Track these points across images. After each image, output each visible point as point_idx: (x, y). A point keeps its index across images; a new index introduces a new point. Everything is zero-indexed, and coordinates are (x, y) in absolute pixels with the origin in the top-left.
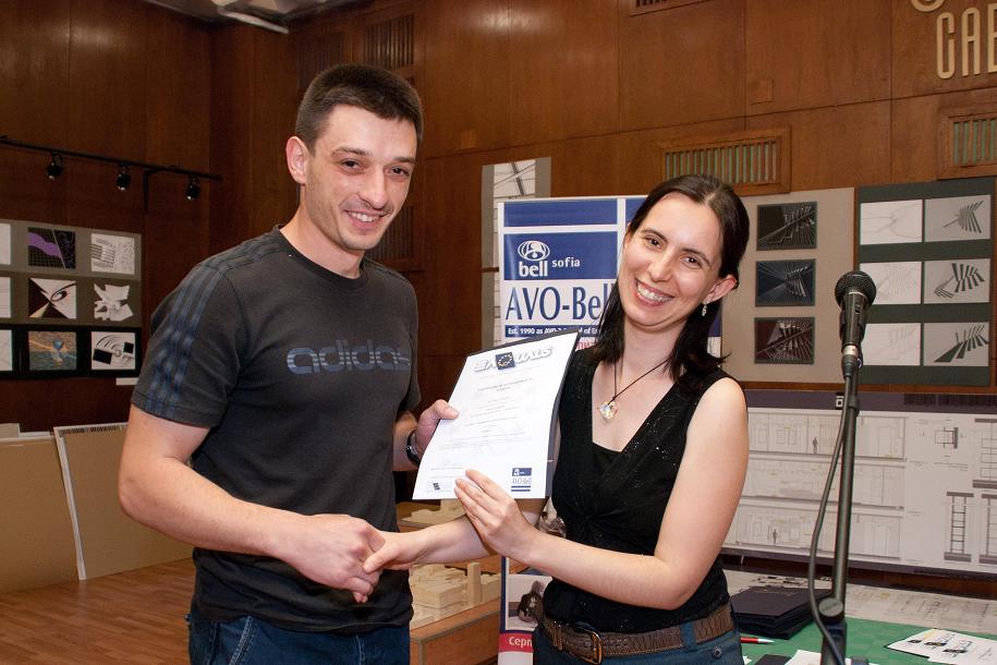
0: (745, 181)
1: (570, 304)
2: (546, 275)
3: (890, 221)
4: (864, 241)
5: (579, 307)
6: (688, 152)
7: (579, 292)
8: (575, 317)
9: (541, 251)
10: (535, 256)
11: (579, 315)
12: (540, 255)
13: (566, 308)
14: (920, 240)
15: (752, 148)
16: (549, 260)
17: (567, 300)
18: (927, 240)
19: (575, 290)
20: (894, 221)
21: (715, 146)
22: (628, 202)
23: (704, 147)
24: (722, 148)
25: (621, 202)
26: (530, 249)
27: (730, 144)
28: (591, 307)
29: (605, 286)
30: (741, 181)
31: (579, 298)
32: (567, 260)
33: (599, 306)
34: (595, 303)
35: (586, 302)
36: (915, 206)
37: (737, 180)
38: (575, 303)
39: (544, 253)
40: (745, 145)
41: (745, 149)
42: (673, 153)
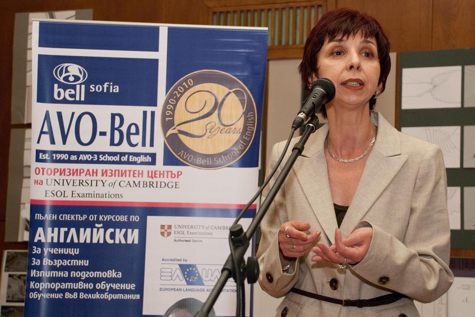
0: (291, 42)
1: (108, 131)
2: (83, 99)
3: (431, 86)
4: (405, 106)
5: (117, 133)
6: (235, 12)
7: (117, 119)
8: (112, 143)
9: (78, 74)
10: (72, 79)
11: (116, 140)
12: (77, 78)
13: (103, 134)
14: (459, 106)
15: (299, 11)
16: (87, 84)
17: (104, 125)
18: (466, 105)
19: (113, 116)
20: (435, 87)
21: (262, 7)
22: (170, 29)
23: (252, 8)
24: (269, 10)
25: (164, 29)
26: (67, 71)
27: (278, 6)
28: (129, 134)
29: (145, 113)
30: (287, 43)
31: (117, 124)
32: (105, 86)
33: (137, 133)
34: (133, 130)
35: (124, 129)
36: (455, 71)
37: (283, 43)
38: (113, 129)
39: (81, 77)
40: (291, 8)
41: (291, 12)
42: (221, 13)
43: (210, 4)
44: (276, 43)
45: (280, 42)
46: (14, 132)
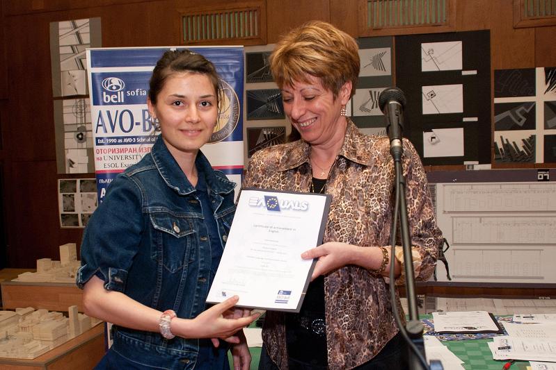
0: (237, 36)
1: (141, 122)
2: (123, 101)
5: (147, 123)
6: (197, 16)
7: (146, 113)
8: (145, 130)
9: (118, 84)
10: (114, 88)
12: (118, 87)
13: (137, 124)
15: (241, 14)
16: (124, 91)
19: (143, 111)
21: (216, 12)
23: (209, 13)
24: (220, 14)
26: (111, 83)
27: (227, 11)
31: (147, 117)
32: (137, 91)
37: (232, 36)
38: (144, 120)
39: (121, 86)
40: (236, 12)
41: (236, 14)
42: (188, 17)
43: (181, 11)
44: (227, 36)
45: (230, 35)
46: (55, 102)
